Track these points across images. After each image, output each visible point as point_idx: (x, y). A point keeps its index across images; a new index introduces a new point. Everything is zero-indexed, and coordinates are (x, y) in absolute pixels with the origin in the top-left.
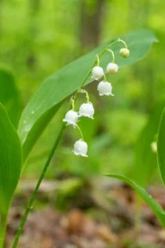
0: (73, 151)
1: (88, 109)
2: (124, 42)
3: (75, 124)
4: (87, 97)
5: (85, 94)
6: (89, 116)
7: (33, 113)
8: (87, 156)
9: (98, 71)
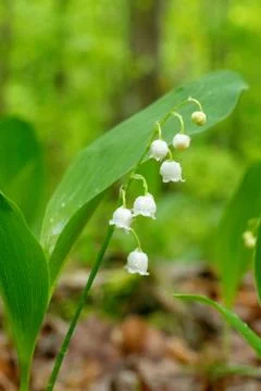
0: (126, 267)
1: (146, 204)
2: (197, 102)
3: (127, 228)
4: (145, 185)
5: (141, 181)
6: (148, 214)
7: (63, 205)
8: (148, 274)
9: (160, 146)
